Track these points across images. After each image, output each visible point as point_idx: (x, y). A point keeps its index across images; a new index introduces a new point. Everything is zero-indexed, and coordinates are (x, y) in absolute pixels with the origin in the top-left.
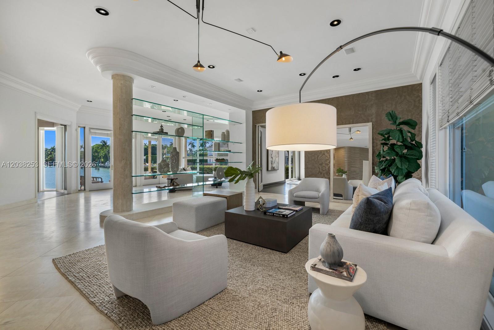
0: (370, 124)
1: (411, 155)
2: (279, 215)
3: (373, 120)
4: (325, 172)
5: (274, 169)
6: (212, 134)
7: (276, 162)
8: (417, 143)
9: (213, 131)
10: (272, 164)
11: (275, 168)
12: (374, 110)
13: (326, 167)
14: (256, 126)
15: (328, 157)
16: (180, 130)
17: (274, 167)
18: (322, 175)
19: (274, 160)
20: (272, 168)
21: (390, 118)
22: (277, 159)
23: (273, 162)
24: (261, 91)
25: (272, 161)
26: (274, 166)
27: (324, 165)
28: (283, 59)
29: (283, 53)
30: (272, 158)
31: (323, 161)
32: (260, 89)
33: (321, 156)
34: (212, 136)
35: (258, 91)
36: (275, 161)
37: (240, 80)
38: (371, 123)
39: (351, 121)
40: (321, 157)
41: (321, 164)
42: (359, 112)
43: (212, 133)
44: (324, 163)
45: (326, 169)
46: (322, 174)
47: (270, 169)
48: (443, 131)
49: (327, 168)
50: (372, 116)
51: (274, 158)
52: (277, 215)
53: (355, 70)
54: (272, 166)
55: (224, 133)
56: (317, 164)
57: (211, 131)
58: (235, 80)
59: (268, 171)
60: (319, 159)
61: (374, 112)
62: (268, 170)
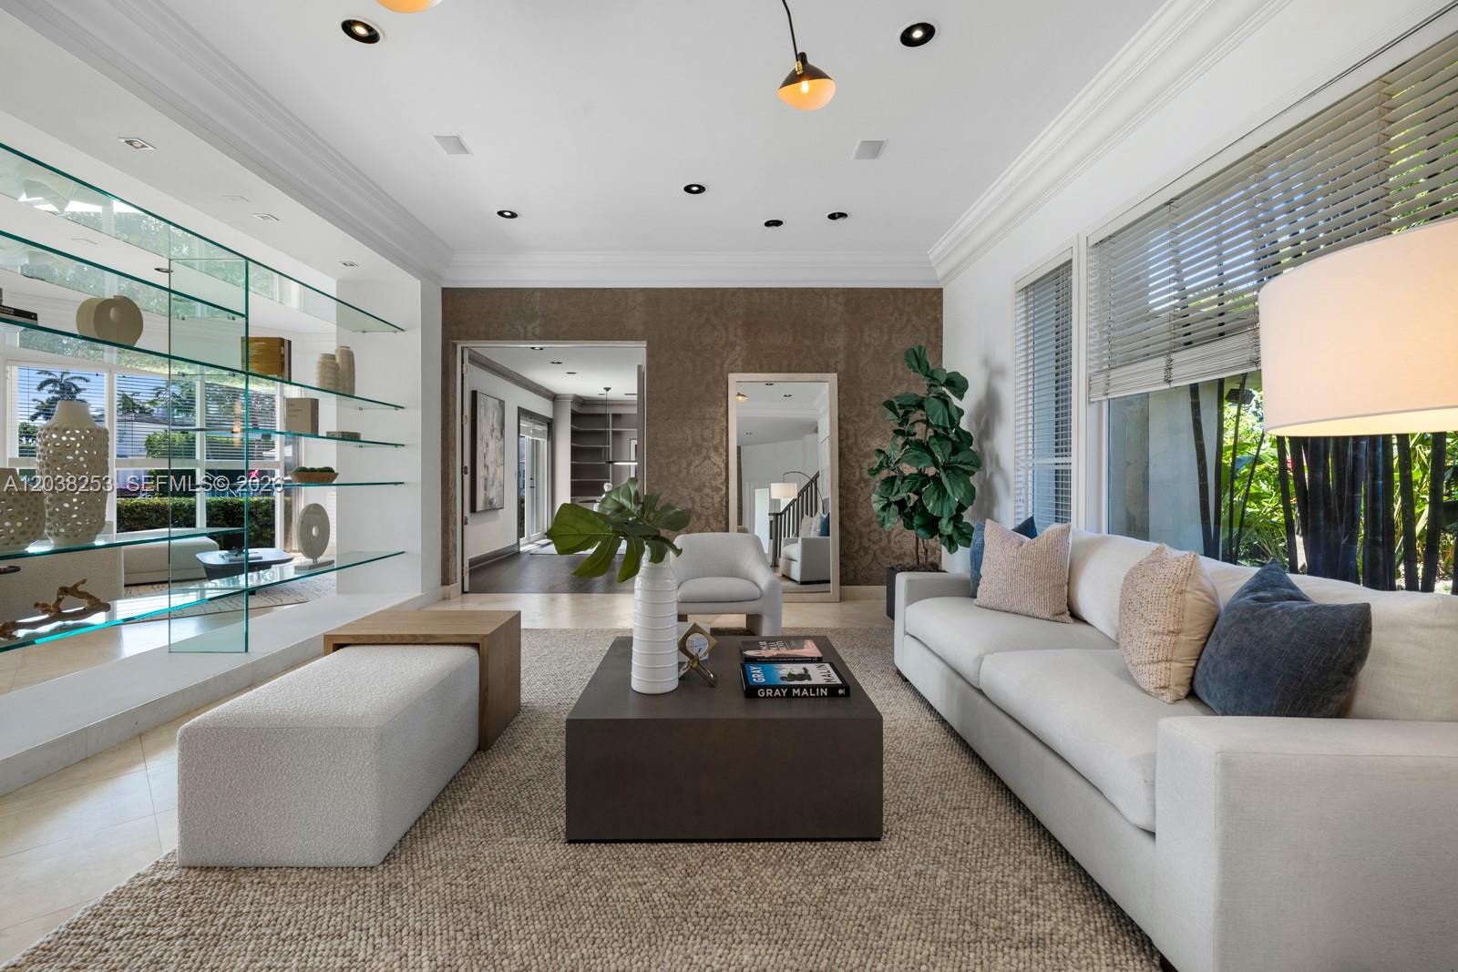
0: (833, 377)
1: (965, 464)
2: (814, 692)
3: (839, 367)
4: (710, 512)
5: (492, 508)
6: (283, 356)
7: (496, 483)
8: (962, 435)
9: (290, 342)
10: (486, 489)
11: (495, 501)
12: (840, 341)
13: (713, 498)
14: (455, 345)
15: (718, 467)
16: (112, 313)
17: (493, 499)
18: (703, 521)
19: (491, 476)
20: (485, 503)
21: (915, 364)
22: (500, 470)
23: (490, 483)
24: (513, 215)
25: (486, 479)
26: (491, 497)
27: (707, 490)
28: (805, 86)
29: (811, 61)
30: (486, 466)
31: (704, 480)
32: (508, 207)
33: (698, 463)
34: (283, 364)
35: (501, 213)
36: (494, 477)
37: (457, 145)
38: (836, 375)
39: (785, 362)
40: (697, 466)
41: (699, 489)
42: (806, 342)
43: (285, 351)
44: (707, 484)
45: (713, 504)
46: (703, 517)
47: (480, 506)
48: (1094, 407)
49: (717, 499)
50: (836, 355)
51: (491, 469)
52: (805, 692)
53: (832, 217)
54: (486, 494)
55: (333, 357)
56: (687, 488)
57: (282, 341)
58: (436, 137)
59: (475, 515)
60: (691, 471)
61: (842, 347)
62: (473, 509)
